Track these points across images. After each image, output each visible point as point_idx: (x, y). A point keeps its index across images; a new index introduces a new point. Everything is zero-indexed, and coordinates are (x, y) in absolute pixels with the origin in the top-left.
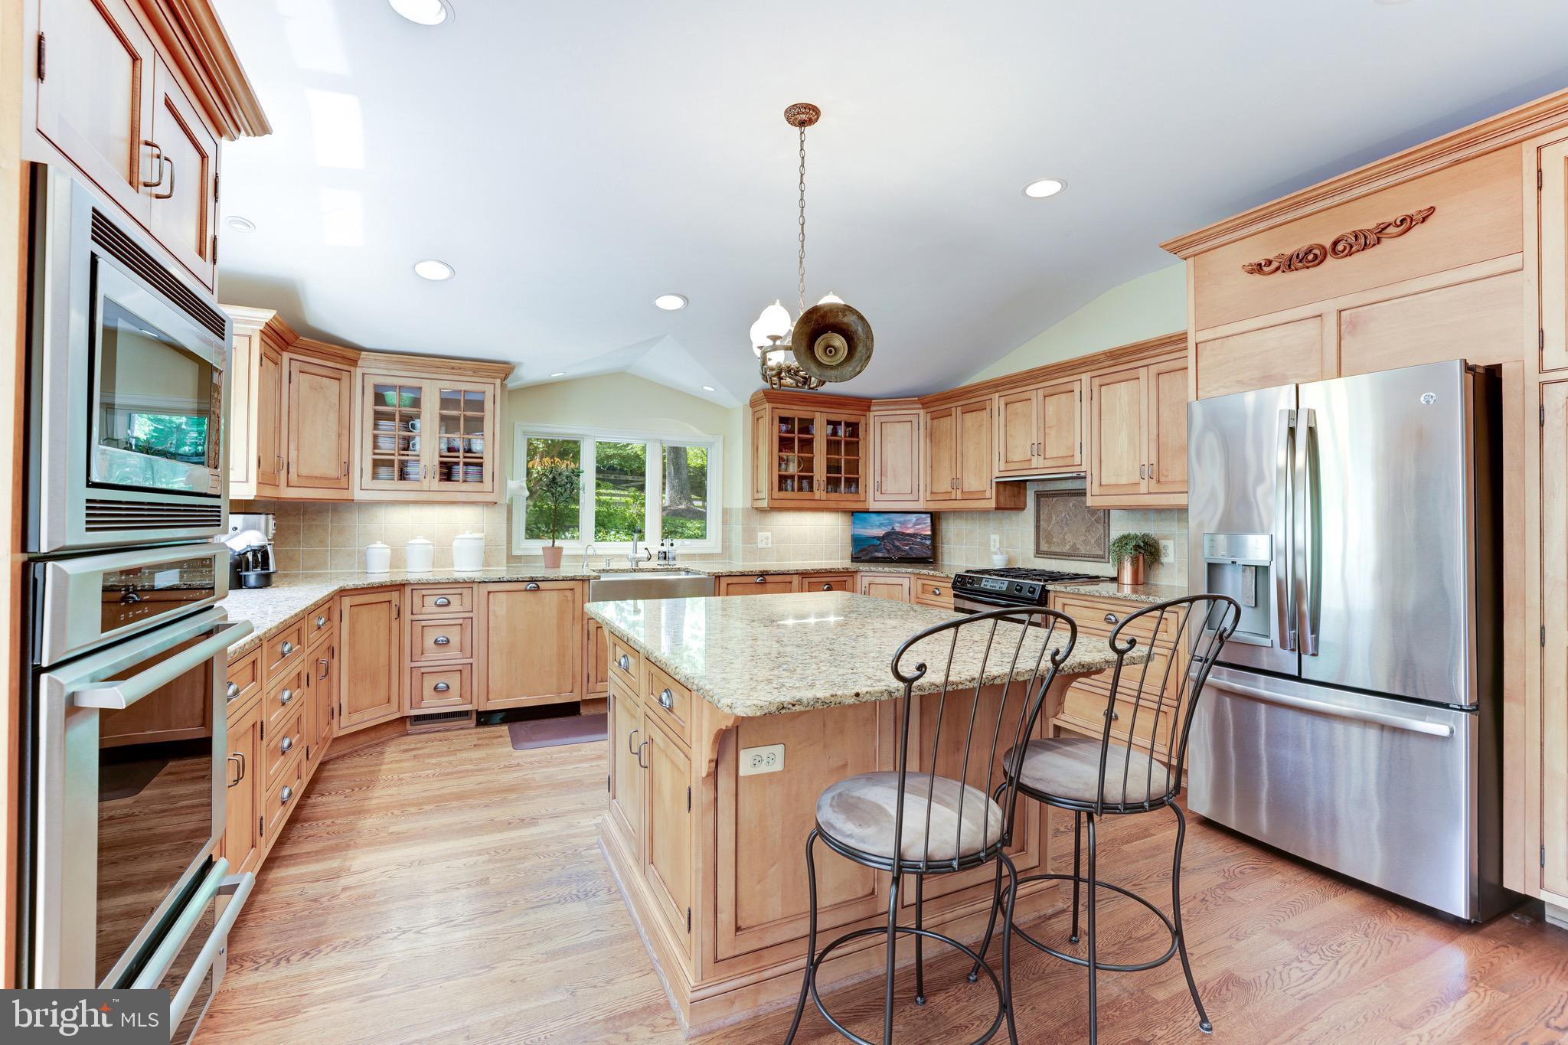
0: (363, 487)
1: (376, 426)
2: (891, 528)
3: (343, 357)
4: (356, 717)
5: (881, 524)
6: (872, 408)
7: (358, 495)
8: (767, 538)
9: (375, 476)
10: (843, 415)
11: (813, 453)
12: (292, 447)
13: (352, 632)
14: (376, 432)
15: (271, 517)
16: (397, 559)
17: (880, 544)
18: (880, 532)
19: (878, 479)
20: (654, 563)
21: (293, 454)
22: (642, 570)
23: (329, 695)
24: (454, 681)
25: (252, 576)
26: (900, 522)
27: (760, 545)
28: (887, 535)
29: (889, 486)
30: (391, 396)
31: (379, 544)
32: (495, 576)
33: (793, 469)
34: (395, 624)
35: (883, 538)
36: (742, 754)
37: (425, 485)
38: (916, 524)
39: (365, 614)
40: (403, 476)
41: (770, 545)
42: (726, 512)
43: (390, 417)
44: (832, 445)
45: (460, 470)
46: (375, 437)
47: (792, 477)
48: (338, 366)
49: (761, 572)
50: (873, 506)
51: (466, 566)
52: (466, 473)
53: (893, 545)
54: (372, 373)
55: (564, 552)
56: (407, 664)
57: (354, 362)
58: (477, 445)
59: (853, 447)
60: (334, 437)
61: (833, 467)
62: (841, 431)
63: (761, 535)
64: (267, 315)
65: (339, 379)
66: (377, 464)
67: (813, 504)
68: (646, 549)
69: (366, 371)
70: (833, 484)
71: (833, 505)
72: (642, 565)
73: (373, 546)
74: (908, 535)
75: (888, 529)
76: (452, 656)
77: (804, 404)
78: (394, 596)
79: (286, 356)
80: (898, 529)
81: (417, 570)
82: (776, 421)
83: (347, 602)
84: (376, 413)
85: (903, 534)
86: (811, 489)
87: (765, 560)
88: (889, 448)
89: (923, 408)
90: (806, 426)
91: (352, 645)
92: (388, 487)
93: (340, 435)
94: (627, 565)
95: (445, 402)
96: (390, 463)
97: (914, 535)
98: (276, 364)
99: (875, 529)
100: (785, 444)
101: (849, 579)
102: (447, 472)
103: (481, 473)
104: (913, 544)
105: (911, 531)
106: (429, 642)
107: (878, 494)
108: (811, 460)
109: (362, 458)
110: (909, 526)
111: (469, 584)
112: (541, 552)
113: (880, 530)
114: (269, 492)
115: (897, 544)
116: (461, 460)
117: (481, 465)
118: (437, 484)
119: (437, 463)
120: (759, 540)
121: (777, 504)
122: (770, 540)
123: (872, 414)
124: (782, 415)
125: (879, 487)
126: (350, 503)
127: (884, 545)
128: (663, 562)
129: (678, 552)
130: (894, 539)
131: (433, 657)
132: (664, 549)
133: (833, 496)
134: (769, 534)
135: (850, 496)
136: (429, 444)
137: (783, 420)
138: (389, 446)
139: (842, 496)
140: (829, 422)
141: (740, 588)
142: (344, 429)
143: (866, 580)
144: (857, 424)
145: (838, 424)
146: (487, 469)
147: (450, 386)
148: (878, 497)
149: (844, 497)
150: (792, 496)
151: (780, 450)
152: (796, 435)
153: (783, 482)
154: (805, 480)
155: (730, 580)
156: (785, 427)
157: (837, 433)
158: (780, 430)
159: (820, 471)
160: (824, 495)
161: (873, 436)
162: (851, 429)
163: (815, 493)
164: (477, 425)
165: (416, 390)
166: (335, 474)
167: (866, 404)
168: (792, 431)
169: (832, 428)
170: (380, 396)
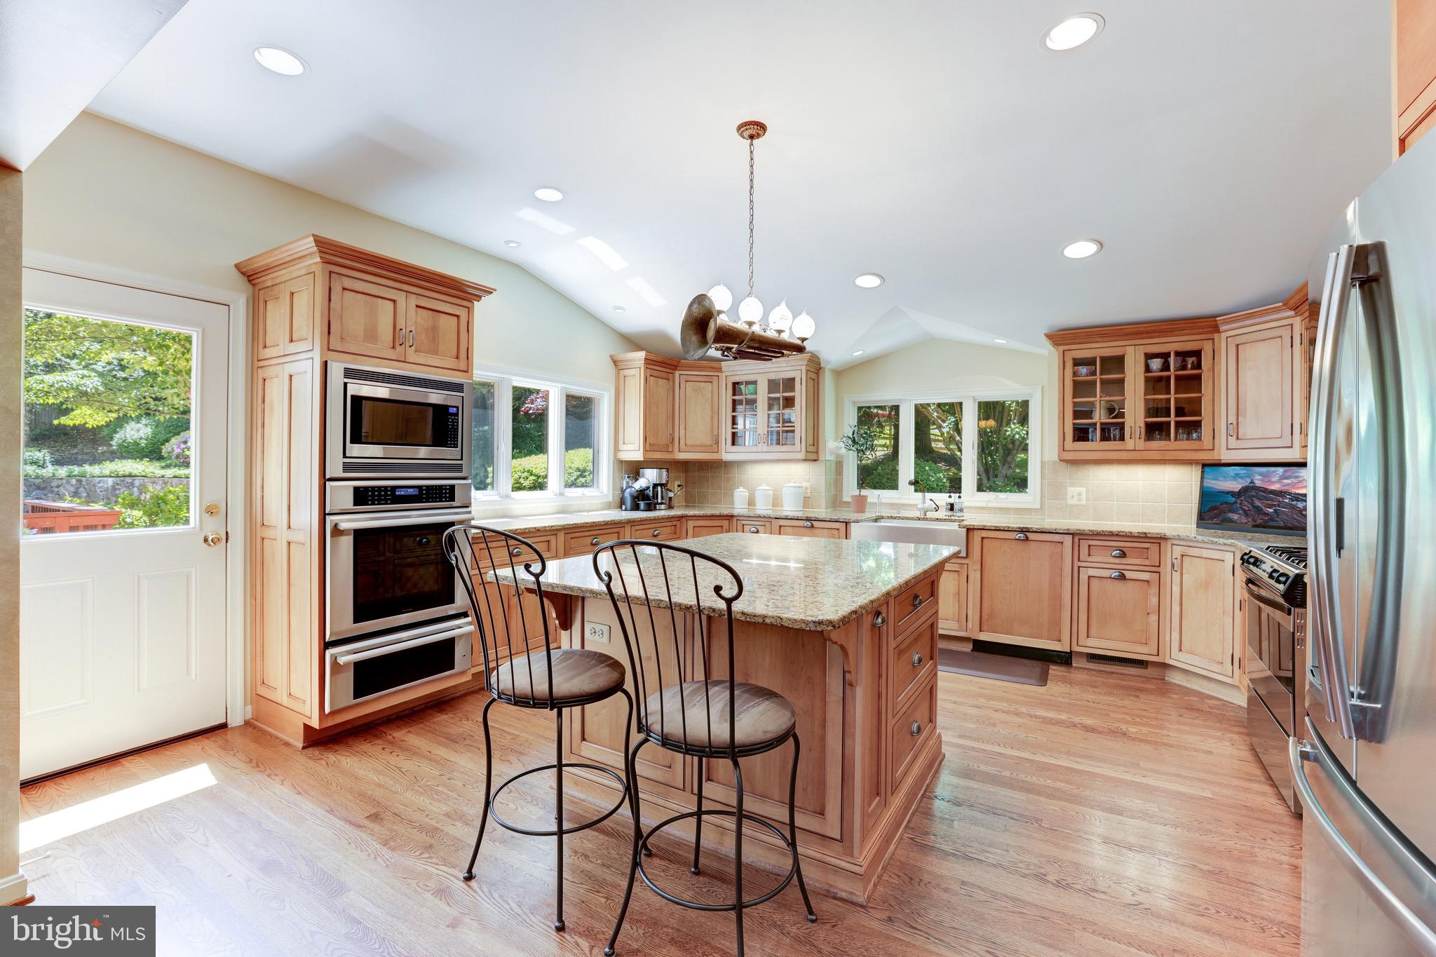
0: (727, 451)
2: (1249, 480)
3: (712, 368)
5: (1237, 474)
6: (1222, 328)
7: (727, 457)
8: (1080, 494)
9: (734, 443)
10: (1172, 344)
11: (1124, 396)
12: (682, 427)
14: (734, 414)
15: (664, 470)
17: (1235, 502)
18: (1236, 486)
19: (1232, 419)
20: (942, 513)
21: (682, 432)
22: (927, 520)
25: (644, 504)
26: (1261, 474)
27: (1070, 502)
28: (1245, 490)
29: (1249, 428)
31: (741, 489)
33: (1099, 416)
35: (1237, 495)
37: (760, 448)
38: (1283, 477)
41: (1084, 502)
42: (1044, 464)
44: (1155, 383)
45: (781, 437)
46: (734, 418)
47: (1095, 424)
48: (711, 374)
49: (1019, 528)
50: (1226, 457)
52: (786, 438)
53: (1252, 504)
54: (733, 374)
57: (720, 369)
59: (1192, 382)
60: (708, 419)
61: (1154, 410)
62: (1172, 361)
63: (1072, 490)
64: (646, 354)
65: (711, 382)
67: (1124, 455)
68: (931, 500)
69: (728, 374)
70: (1156, 430)
71: (1156, 456)
72: (930, 515)
73: (738, 490)
74: (1273, 492)
75: (1246, 482)
77: (1106, 339)
78: (725, 523)
79: (677, 373)
80: (1258, 483)
82: (1069, 365)
83: (691, 524)
84: (733, 401)
85: (1265, 490)
86: (1122, 438)
87: (1078, 518)
88: (1248, 377)
89: (1296, 314)
90: (1116, 363)
92: (741, 452)
93: (712, 418)
94: (917, 514)
95: (772, 385)
97: (1281, 493)
98: (668, 379)
99: (1229, 483)
100: (1081, 388)
101: (1154, 548)
102: (776, 438)
104: (1279, 506)
105: (1276, 487)
107: (1232, 440)
108: (1121, 405)
109: (727, 432)
110: (1274, 480)
113: (1235, 483)
114: (659, 456)
115: (1258, 503)
116: (781, 429)
117: (793, 431)
118: (772, 447)
119: (765, 433)
120: (1069, 496)
121: (1070, 456)
122: (1084, 497)
123: (1224, 335)
124: (1076, 357)
125: (1235, 431)
127: (1241, 504)
128: (951, 513)
129: (966, 504)
130: (1253, 496)
132: (951, 501)
133: (1155, 444)
134: (1083, 490)
135: (1186, 444)
136: (762, 420)
137: (1077, 363)
139: (1171, 444)
140: (1149, 356)
141: (997, 543)
142: (716, 413)
143: (1178, 551)
144: (1197, 354)
145: (1165, 356)
146: (797, 434)
147: (773, 376)
148: (1233, 442)
149: (1175, 445)
150: (1095, 446)
151: (1074, 397)
152: (1098, 377)
153: (1081, 434)
154: (1113, 431)
155: (984, 534)
156: (1083, 370)
157: (1166, 367)
158: (1075, 374)
159: (1135, 415)
160: (1141, 444)
161: (1225, 364)
162: (1190, 360)
163: (1129, 443)
164: (789, 402)
165: (755, 383)
166: (709, 443)
167: (1208, 324)
168: (1094, 373)
169: (1156, 364)
170: (735, 389)
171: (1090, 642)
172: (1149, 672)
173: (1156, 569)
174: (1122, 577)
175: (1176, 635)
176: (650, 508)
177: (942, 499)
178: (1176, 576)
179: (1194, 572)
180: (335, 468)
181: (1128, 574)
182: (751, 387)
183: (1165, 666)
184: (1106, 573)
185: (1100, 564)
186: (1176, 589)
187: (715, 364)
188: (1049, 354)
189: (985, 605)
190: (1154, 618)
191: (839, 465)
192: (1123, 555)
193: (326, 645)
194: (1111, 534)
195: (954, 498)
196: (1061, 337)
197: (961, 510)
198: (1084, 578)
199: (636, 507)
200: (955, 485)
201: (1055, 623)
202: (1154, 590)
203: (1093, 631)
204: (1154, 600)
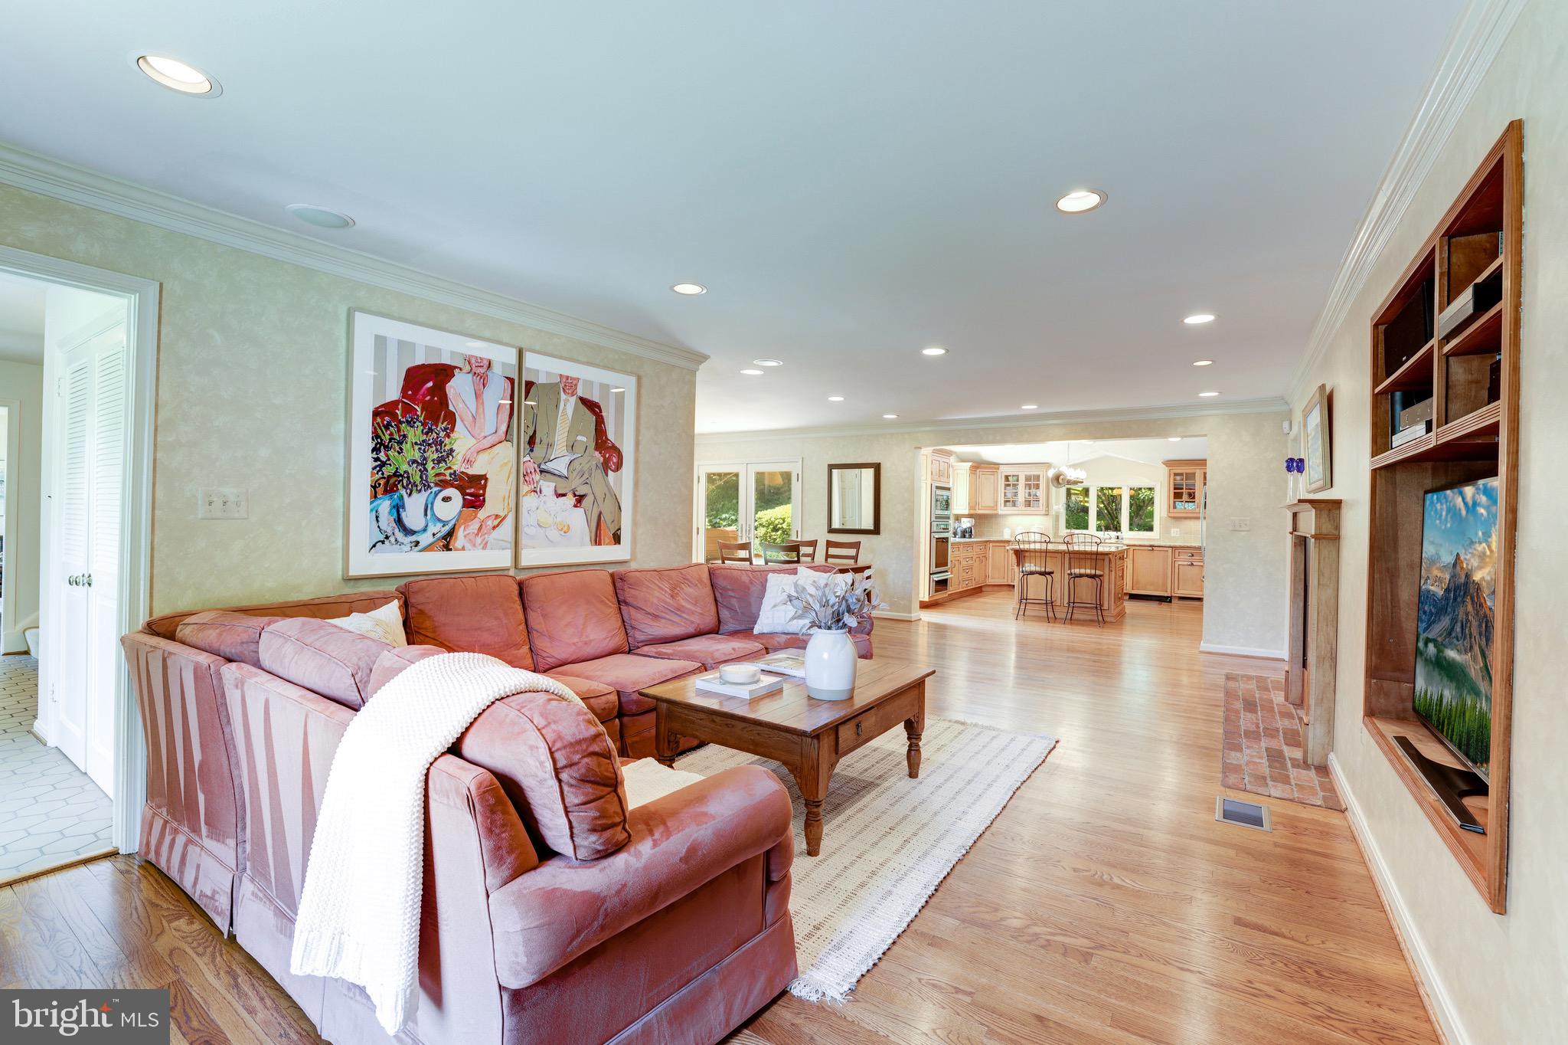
0: (1002, 510)
1: (1005, 489)
3: (995, 468)
4: (993, 580)
7: (1000, 512)
8: (1177, 532)
9: (1005, 506)
12: (980, 498)
13: (993, 555)
15: (973, 519)
16: (1012, 533)
20: (1113, 541)
21: (980, 500)
23: (985, 571)
25: (967, 535)
27: (1173, 535)
30: (1010, 478)
31: (1007, 529)
37: (1021, 508)
39: (997, 549)
40: (1014, 505)
41: (1179, 535)
42: (1161, 520)
43: (1009, 485)
45: (1033, 503)
46: (1005, 492)
48: (994, 471)
49: (1150, 545)
52: (1035, 504)
54: (1005, 470)
57: (998, 469)
58: (1038, 494)
60: (992, 493)
63: (1173, 530)
64: (970, 464)
65: (994, 475)
66: (1006, 502)
69: (1002, 471)
72: (1107, 541)
77: (1187, 466)
78: (1006, 545)
79: (979, 471)
82: (1172, 477)
83: (991, 544)
84: (1006, 484)
87: (1176, 541)
90: (1192, 476)
91: (993, 559)
92: (1009, 510)
93: (994, 492)
95: (1028, 478)
96: (1009, 501)
98: (975, 474)
100: (1177, 485)
102: (1028, 504)
103: (1039, 504)
108: (1194, 493)
109: (1001, 500)
112: (1070, 534)
114: (972, 512)
116: (1032, 499)
118: (1025, 508)
119: (1025, 501)
120: (1172, 532)
121: (1172, 515)
122: (1179, 533)
124: (1175, 472)
126: (996, 516)
129: (1124, 535)
136: (1022, 494)
137: (1175, 474)
138: (1009, 495)
141: (1140, 552)
142: (996, 490)
146: (1041, 502)
147: (1028, 473)
150: (1181, 511)
151: (1174, 487)
152: (1184, 482)
153: (1177, 505)
154: (1191, 504)
155: (1134, 548)
156: (1178, 478)
158: (1175, 479)
163: (1197, 510)
164: (1037, 487)
165: (1018, 476)
166: (992, 505)
168: (1183, 480)
170: (1007, 478)
171: (1179, 592)
173: (1203, 560)
174: (1192, 564)
176: (970, 537)
177: (1113, 534)
180: (933, 519)
181: (1194, 564)
182: (1015, 478)
184: (1186, 563)
185: (1183, 559)
187: (996, 466)
188: (1164, 470)
189: (1135, 578)
190: (1200, 580)
191: (1057, 517)
192: (1193, 556)
193: (930, 574)
194: (1187, 547)
195: (1119, 534)
196: (1169, 463)
197: (1122, 539)
198: (1177, 565)
199: (964, 537)
200: (1117, 529)
201: (1165, 584)
202: (1202, 569)
203: (1181, 587)
204: (1202, 573)
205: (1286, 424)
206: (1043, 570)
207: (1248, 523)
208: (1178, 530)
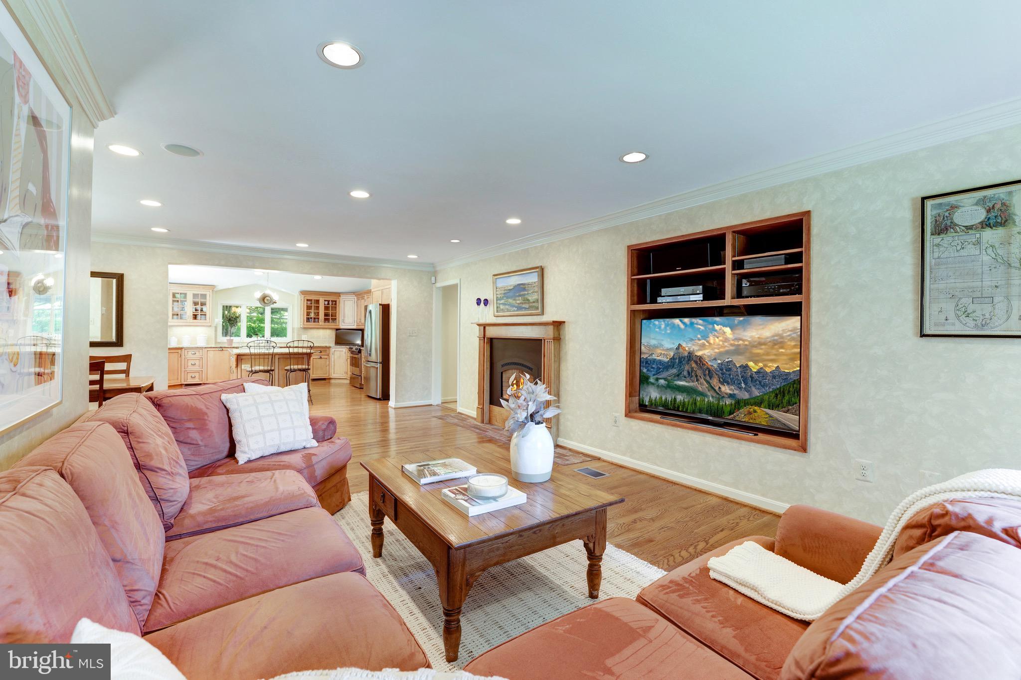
0: (169, 321)
1: (173, 304)
5: (343, 332)
6: (341, 296)
7: (168, 324)
9: (173, 318)
10: (330, 298)
11: (319, 310)
16: (179, 342)
19: (343, 318)
24: (197, 375)
26: (347, 332)
27: (303, 339)
29: (346, 320)
30: (177, 295)
31: (174, 338)
32: (210, 346)
33: (312, 315)
34: (180, 359)
36: (242, 365)
37: (188, 321)
39: (171, 355)
40: (181, 318)
42: (293, 329)
43: (177, 301)
44: (326, 308)
45: (199, 317)
46: (173, 307)
47: (312, 318)
50: (341, 327)
51: (201, 343)
52: (201, 317)
54: (173, 289)
55: (234, 341)
56: (183, 370)
58: (204, 309)
59: (334, 308)
61: (326, 315)
62: (330, 303)
63: (303, 336)
66: (173, 315)
67: (319, 327)
70: (326, 320)
71: (326, 327)
75: (345, 334)
76: (196, 368)
77: (314, 295)
78: (179, 351)
81: (185, 344)
82: (306, 302)
84: (173, 300)
86: (318, 322)
88: (346, 308)
89: (355, 296)
90: (317, 301)
92: (177, 321)
95: (195, 296)
96: (178, 315)
100: (309, 308)
101: (327, 350)
102: (195, 317)
103: (206, 317)
106: (190, 364)
108: (318, 313)
109: (169, 313)
111: (202, 348)
112: (226, 341)
113: (343, 334)
116: (199, 314)
117: (205, 315)
118: (192, 320)
119: (192, 315)
121: (305, 326)
122: (307, 338)
123: (341, 298)
125: (343, 321)
131: (191, 368)
133: (327, 324)
135: (333, 324)
136: (189, 309)
137: (307, 300)
138: (177, 310)
139: (330, 324)
140: (325, 301)
143: (333, 350)
144: (336, 301)
145: (329, 301)
147: (195, 293)
148: (343, 324)
149: (331, 324)
150: (311, 324)
151: (307, 310)
152: (313, 305)
153: (308, 320)
154: (316, 319)
156: (309, 302)
157: (328, 304)
159: (322, 316)
160: (323, 324)
161: (341, 305)
162: (334, 302)
163: (320, 323)
164: (204, 304)
165: (185, 294)
167: (338, 294)
168: (311, 304)
169: (326, 303)
170: (174, 296)
171: (314, 376)
172: (327, 381)
173: (328, 355)
175: (333, 370)
178: (333, 356)
179: (337, 354)
181: (322, 357)
182: (182, 296)
183: (330, 379)
184: (317, 357)
185: (316, 355)
186: (333, 359)
188: (300, 297)
190: (328, 367)
192: (321, 352)
194: (319, 347)
196: (303, 293)
198: (312, 359)
202: (328, 360)
203: (314, 373)
204: (328, 363)
205: (433, 278)
206: (269, 368)
207: (416, 331)
208: (306, 336)
